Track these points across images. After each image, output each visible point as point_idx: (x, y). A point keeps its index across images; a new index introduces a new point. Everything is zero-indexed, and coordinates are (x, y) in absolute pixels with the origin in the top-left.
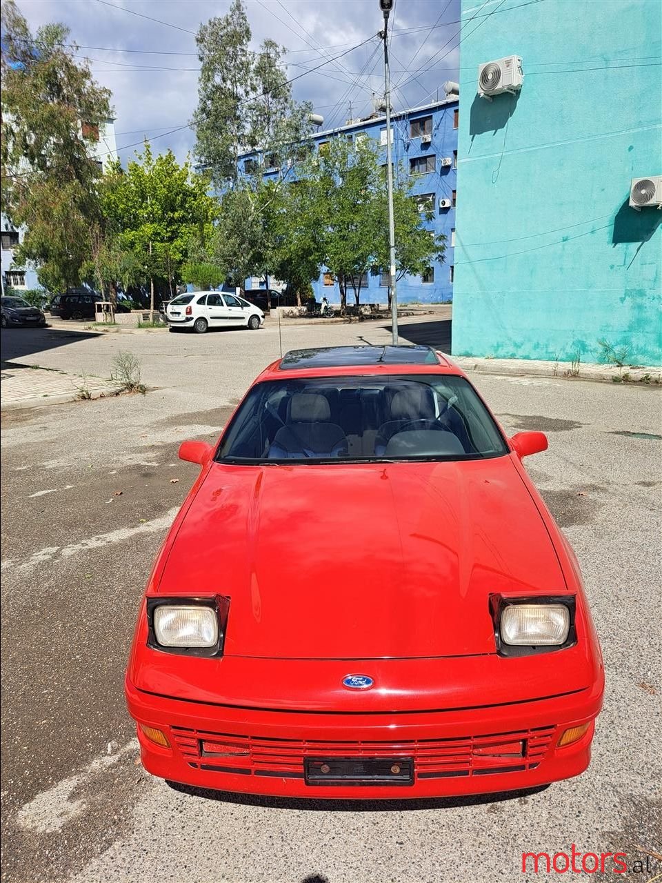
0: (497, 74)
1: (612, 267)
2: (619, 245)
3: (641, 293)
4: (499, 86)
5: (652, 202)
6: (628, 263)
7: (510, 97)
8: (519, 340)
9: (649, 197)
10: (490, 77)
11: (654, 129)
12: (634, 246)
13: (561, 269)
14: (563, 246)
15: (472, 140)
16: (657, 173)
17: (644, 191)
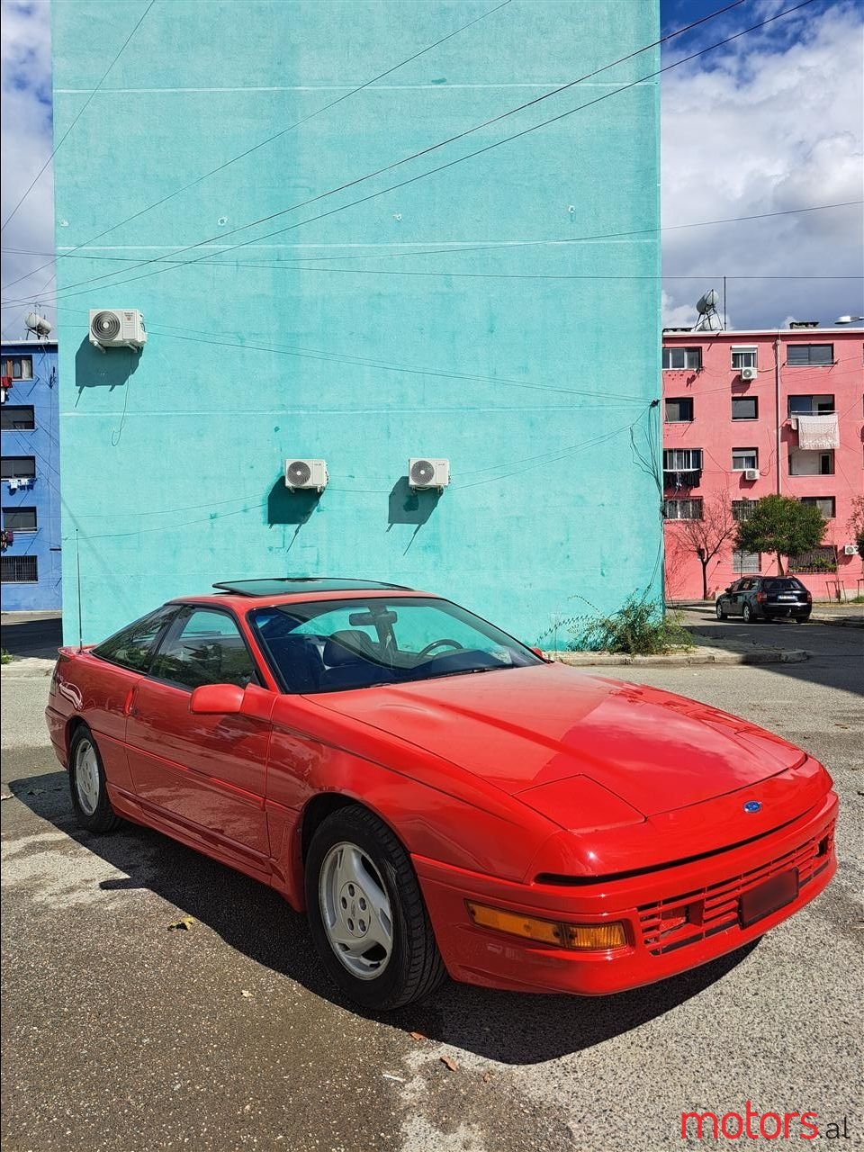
0: (115, 325)
1: (271, 549)
2: (276, 526)
4: (118, 338)
5: (309, 484)
6: (287, 545)
7: (131, 354)
9: (305, 478)
10: (106, 325)
11: (298, 415)
12: (291, 528)
13: (212, 550)
14: (212, 524)
15: (80, 392)
16: (311, 456)
17: (299, 473)
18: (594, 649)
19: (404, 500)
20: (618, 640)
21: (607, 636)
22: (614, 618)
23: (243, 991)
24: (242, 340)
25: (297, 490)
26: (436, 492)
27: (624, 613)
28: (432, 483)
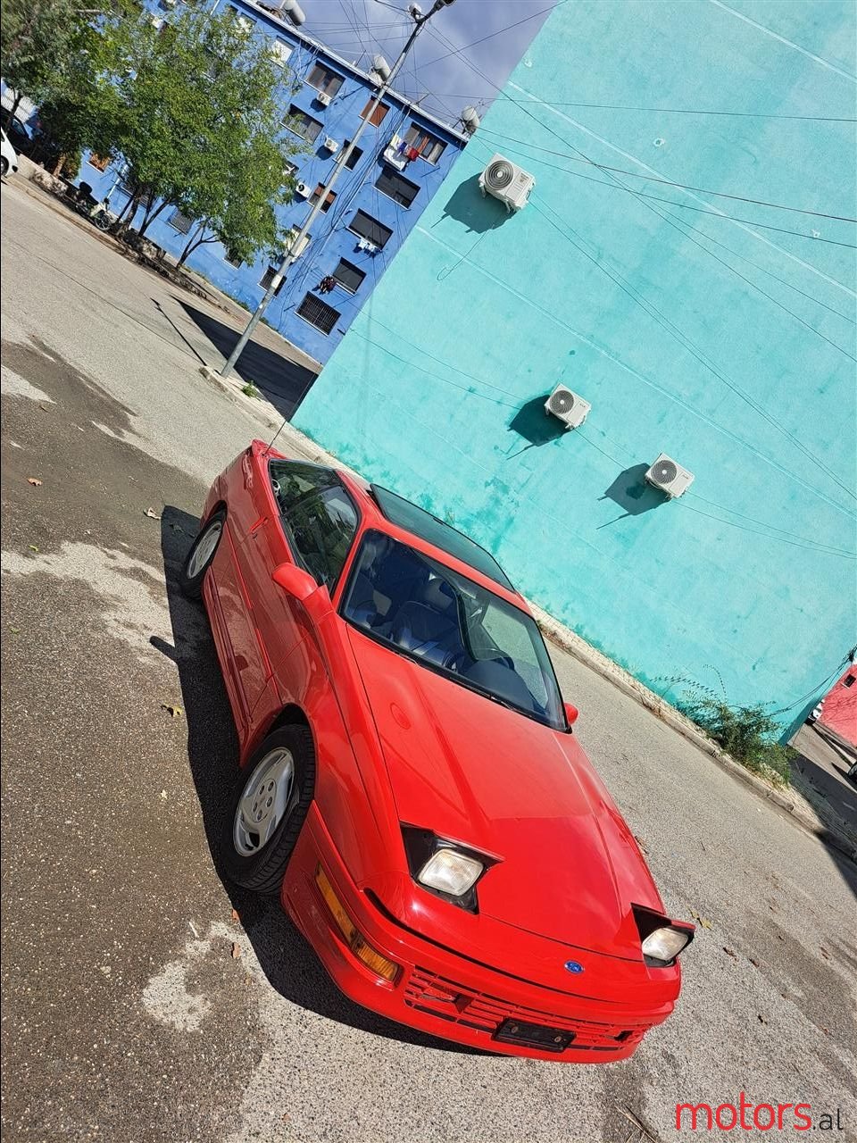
0: (508, 179)
1: (496, 448)
2: (513, 432)
3: (505, 490)
4: (502, 192)
5: (563, 416)
6: (511, 454)
7: (504, 210)
8: (372, 456)
9: (564, 410)
10: (500, 174)
11: (598, 352)
12: (525, 442)
13: (452, 416)
14: (467, 395)
15: (443, 217)
16: (581, 395)
17: (562, 402)
18: (697, 723)
19: (632, 484)
20: (723, 730)
21: (715, 720)
22: (732, 710)
23: (164, 791)
24: (600, 257)
25: (551, 415)
26: (664, 497)
27: (746, 712)
28: (665, 486)
